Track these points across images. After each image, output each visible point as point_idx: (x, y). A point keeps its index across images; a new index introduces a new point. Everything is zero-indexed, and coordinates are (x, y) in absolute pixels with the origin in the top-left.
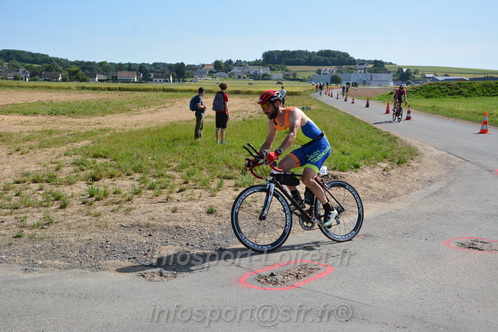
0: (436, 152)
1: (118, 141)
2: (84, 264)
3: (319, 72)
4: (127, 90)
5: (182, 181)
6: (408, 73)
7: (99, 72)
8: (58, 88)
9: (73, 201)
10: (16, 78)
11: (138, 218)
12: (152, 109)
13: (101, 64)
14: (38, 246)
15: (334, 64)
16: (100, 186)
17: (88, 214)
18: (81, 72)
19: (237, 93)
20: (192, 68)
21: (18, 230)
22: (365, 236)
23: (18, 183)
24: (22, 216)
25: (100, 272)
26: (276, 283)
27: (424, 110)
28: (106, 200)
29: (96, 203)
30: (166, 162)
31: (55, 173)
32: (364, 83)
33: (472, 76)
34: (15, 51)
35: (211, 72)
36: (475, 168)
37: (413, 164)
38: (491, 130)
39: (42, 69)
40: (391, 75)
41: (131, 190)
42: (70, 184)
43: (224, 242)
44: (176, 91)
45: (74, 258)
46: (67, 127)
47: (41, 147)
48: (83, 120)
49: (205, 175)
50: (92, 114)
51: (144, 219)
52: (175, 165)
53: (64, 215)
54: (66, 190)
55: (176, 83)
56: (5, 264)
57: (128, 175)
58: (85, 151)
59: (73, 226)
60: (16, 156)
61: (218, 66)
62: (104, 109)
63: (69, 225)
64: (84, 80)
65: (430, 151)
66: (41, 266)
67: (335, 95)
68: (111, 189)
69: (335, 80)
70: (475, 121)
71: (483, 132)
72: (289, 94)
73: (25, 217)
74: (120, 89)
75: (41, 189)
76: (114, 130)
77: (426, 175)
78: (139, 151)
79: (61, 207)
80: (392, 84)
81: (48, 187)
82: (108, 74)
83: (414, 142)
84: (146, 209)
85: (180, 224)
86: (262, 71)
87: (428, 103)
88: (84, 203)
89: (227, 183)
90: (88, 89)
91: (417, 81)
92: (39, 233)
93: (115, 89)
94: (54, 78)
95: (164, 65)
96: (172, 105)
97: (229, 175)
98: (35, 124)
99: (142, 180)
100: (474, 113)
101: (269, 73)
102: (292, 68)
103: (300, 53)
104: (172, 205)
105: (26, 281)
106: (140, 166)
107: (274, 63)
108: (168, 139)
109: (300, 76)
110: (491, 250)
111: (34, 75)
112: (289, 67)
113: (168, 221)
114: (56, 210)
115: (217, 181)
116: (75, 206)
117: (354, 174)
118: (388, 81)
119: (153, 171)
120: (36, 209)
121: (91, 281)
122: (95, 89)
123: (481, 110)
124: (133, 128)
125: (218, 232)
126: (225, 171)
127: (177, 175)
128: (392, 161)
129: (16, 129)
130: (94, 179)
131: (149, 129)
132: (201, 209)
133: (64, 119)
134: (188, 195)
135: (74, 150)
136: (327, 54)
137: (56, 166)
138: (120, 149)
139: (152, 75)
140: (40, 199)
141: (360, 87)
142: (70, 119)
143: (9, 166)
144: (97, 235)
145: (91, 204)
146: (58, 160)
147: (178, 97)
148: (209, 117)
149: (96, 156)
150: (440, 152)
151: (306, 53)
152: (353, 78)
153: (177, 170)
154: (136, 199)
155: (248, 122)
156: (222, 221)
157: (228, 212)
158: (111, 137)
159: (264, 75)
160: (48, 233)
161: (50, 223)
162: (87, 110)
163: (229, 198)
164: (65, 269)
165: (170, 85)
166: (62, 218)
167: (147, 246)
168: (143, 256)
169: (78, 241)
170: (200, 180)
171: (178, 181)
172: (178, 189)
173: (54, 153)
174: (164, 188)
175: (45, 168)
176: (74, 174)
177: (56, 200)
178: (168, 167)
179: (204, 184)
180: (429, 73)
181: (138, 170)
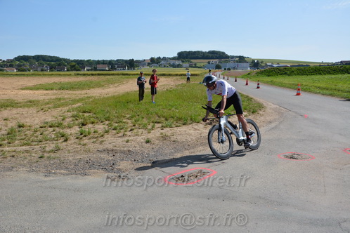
0: (273, 106)
1: (97, 103)
2: (77, 172)
3: (209, 63)
4: (102, 75)
5: (132, 125)
6: (258, 63)
7: (87, 65)
8: (64, 75)
9: (71, 137)
10: (42, 70)
11: (107, 146)
12: (116, 85)
13: (88, 61)
14: (52, 162)
15: (217, 58)
16: (86, 128)
17: (80, 144)
18: (77, 66)
19: (164, 75)
20: (137, 61)
21: (41, 153)
23: (41, 127)
24: (43, 146)
25: (86, 177)
27: (266, 83)
28: (89, 136)
29: (84, 138)
30: (123, 114)
31: (62, 122)
32: (234, 68)
33: (292, 65)
34: (42, 56)
35: (149, 64)
36: (294, 114)
37: (261, 113)
38: (302, 93)
39: (55, 64)
40: (249, 64)
41: (103, 130)
42: (70, 128)
43: (155, 158)
44: (129, 75)
45: (72, 169)
46: (69, 96)
47: (54, 107)
48: (78, 92)
49: (145, 121)
50: (83, 89)
51: (110, 147)
52: (128, 116)
53: (66, 145)
54: (68, 131)
55: (129, 70)
56: (34, 173)
57: (102, 122)
58: (78, 109)
59: (71, 151)
60: (41, 112)
61: (153, 61)
62: (89, 86)
63: (69, 150)
64: (79, 70)
65: (270, 106)
66: (54, 173)
67: (218, 75)
68: (92, 130)
69: (218, 67)
70: (294, 89)
71: (298, 94)
72: (192, 75)
73: (45, 147)
74: (99, 74)
75: (54, 131)
76: (95, 97)
77: (268, 119)
78: (108, 109)
79: (66, 140)
80: (249, 69)
81: (58, 130)
82: (91, 66)
83: (261, 100)
84: (112, 141)
85: (131, 149)
86: (177, 62)
87: (269, 79)
88: (77, 138)
89: (157, 125)
90: (81, 75)
91: (263, 67)
92: (52, 155)
93: (96, 75)
94: (62, 70)
95: (123, 60)
96: (127, 82)
97: (158, 121)
98: (51, 95)
99: (110, 125)
100: (293, 84)
101: (181, 63)
102: (194, 61)
103: (198, 52)
104: (126, 138)
105: (45, 181)
106: (109, 117)
107: (184, 58)
108: (121, 102)
109: (198, 65)
110: (302, 159)
111: (52, 68)
112: (192, 60)
113: (124, 147)
114: (62, 143)
115: (152, 124)
116: (72, 140)
118: (247, 68)
119: (116, 119)
120: (51, 142)
121: (81, 181)
122: (84, 75)
123: (296, 83)
124: (105, 96)
125: (152, 153)
126: (156, 119)
127: (129, 121)
128: (249, 111)
129: (41, 98)
130: (83, 125)
131: (114, 96)
132: (142, 141)
133: (67, 92)
134: (135, 133)
135: (72, 109)
136: (213, 52)
137: (62, 118)
138: (98, 108)
139: (116, 66)
140: (53, 136)
141: (231, 70)
142: (70, 92)
143: (37, 119)
144: (84, 156)
145: (81, 139)
146: (63, 115)
147: (130, 78)
148: (148, 88)
149: (84, 112)
150: (275, 106)
151: (202, 52)
152: (228, 65)
153: (130, 118)
154: (106, 135)
155: (169, 91)
156: (154, 147)
157: (157, 142)
158: (93, 101)
159: (179, 65)
160: (58, 155)
161: (58, 150)
162: (80, 86)
163: (158, 134)
164: (67, 175)
165: (127, 71)
166: (65, 147)
167: (112, 162)
168: (109, 167)
169: (74, 159)
170: (142, 124)
171: (130, 125)
172: (129, 129)
173: (61, 111)
174: (121, 129)
175: (57, 119)
176: (72, 122)
177: (62, 137)
178: (124, 117)
179: (144, 126)
180: (269, 63)
181: (107, 119)
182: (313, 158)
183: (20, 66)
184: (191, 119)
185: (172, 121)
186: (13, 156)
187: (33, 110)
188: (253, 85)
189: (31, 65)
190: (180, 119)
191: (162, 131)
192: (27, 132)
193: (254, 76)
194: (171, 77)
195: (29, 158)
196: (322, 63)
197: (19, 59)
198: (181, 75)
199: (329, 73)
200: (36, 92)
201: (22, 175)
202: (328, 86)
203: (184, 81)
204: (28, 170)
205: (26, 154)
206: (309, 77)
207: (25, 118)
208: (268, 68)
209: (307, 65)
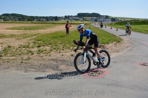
0: (127, 39)
1: (43, 37)
2: (40, 70)
3: (92, 18)
4: (43, 23)
5: (63, 47)
6: (114, 19)
7: (36, 19)
8: (26, 23)
9: (34, 53)
10: (15, 21)
11: (53, 57)
12: (50, 28)
13: (36, 17)
14: (27, 65)
15: (96, 16)
16: (42, 48)
17: (39, 56)
18: (31, 19)
20: (59, 17)
21: (22, 61)
22: (114, 62)
23: (19, 48)
24: (22, 57)
25: (45, 73)
27: (120, 28)
28: (43, 52)
29: (41, 53)
30: (57, 42)
31: (29, 45)
33: (130, 20)
34: (15, 14)
35: (64, 19)
36: (138, 43)
37: (122, 42)
39: (21, 18)
41: (49, 49)
44: (56, 23)
45: (37, 69)
46: (29, 33)
47: (24, 38)
48: (33, 31)
50: (35, 29)
51: (55, 58)
52: (59, 43)
53: (33, 57)
54: (32, 50)
55: (55, 21)
56: (20, 70)
57: (48, 45)
60: (18, 40)
61: (66, 17)
62: (38, 28)
63: (35, 59)
64: (32, 21)
65: (125, 39)
66: (29, 71)
67: (97, 24)
68: (44, 49)
69: (96, 21)
73: (23, 57)
74: (41, 23)
76: (42, 33)
77: (126, 45)
78: (49, 39)
79: (32, 54)
80: (110, 21)
81: (27, 49)
82: (38, 19)
84: (54, 55)
85: (65, 59)
86: (77, 18)
87: (121, 26)
89: (75, 48)
90: (33, 23)
92: (27, 61)
93: (40, 23)
94: (24, 20)
95: (52, 17)
96: (55, 27)
98: (21, 32)
99: (52, 47)
102: (85, 18)
103: (87, 13)
104: (61, 54)
105: (26, 75)
106: (51, 43)
107: (80, 16)
108: (56, 36)
109: (87, 19)
111: (19, 20)
112: (84, 17)
113: (61, 58)
114: (30, 55)
116: (35, 54)
117: (108, 45)
119: (54, 44)
120: (25, 55)
122: (35, 23)
123: (134, 28)
124: (46, 33)
126: (73, 44)
127: (61, 45)
128: (116, 41)
129: (17, 33)
130: (39, 47)
131: (50, 33)
132: (69, 55)
133: (28, 31)
134: (65, 51)
135: (32, 39)
137: (28, 43)
138: (44, 39)
139: (49, 19)
140: (26, 52)
142: (30, 31)
143: (16, 43)
144: (43, 62)
145: (39, 54)
146: (29, 41)
149: (38, 40)
150: (128, 39)
151: (89, 14)
152: (101, 20)
153: (61, 44)
154: (51, 52)
158: (41, 35)
159: (78, 19)
160: (29, 62)
161: (30, 59)
162: (34, 28)
164: (36, 72)
165: (54, 22)
166: (32, 57)
167: (56, 65)
168: (56, 68)
169: (38, 64)
170: (67, 47)
171: (61, 47)
172: (62, 49)
173: (27, 40)
174: (58, 49)
175: (26, 44)
176: (33, 45)
177: (30, 52)
178: (58, 43)
179: (69, 48)
180: (120, 19)
181: (50, 44)
183: (5, 18)
186: (8, 62)
187: (13, 39)
188: (114, 29)
189: (10, 18)
192: (13, 50)
194: (75, 25)
195: (16, 63)
196: (145, 19)
197: (4, 15)
200: (14, 30)
201: (13, 71)
204: (16, 69)
205: (14, 61)
206: (140, 26)
207: (11, 43)
208: (120, 21)
209: (138, 20)
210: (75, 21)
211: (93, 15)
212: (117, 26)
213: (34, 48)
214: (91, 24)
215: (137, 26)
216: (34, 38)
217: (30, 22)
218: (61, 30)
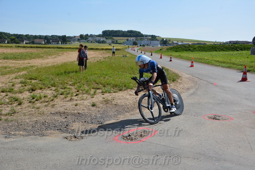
0: (187, 76)
1: (40, 72)
2: (36, 133)
3: (128, 40)
4: (40, 47)
5: (76, 90)
6: (166, 41)
7: (25, 39)
9: (24, 101)
11: (59, 109)
12: (53, 57)
13: (26, 35)
15: (134, 37)
16: (38, 92)
17: (33, 108)
18: (16, 39)
20: (70, 38)
25: (44, 137)
26: (132, 140)
27: (176, 57)
28: (41, 101)
29: (36, 102)
30: (66, 81)
31: (12, 87)
32: (148, 45)
33: (193, 43)
35: (78, 40)
37: (179, 81)
40: (159, 42)
41: (52, 95)
42: (21, 93)
43: (102, 120)
44: (63, 48)
45: (30, 130)
46: (13, 65)
48: (21, 62)
50: (25, 59)
51: (62, 110)
52: (70, 83)
53: (21, 108)
54: (20, 96)
55: (63, 45)
57: (49, 88)
59: (26, 114)
61: (82, 37)
62: (31, 57)
63: (24, 113)
64: (18, 43)
65: (184, 75)
66: (14, 135)
67: (136, 50)
68: (42, 95)
69: (135, 44)
73: (2, 110)
74: (37, 47)
75: (6, 96)
76: (37, 66)
77: (186, 86)
78: (52, 76)
79: (20, 104)
80: (159, 45)
81: (10, 94)
82: (30, 40)
83: (176, 71)
84: (61, 104)
85: (80, 112)
86: (102, 39)
87: (177, 54)
88: (30, 102)
89: (98, 91)
90: (21, 47)
92: (10, 118)
93: (34, 47)
94: (3, 42)
95: (57, 36)
96: (63, 54)
97: (98, 87)
99: (56, 90)
100: (197, 58)
101: (105, 40)
102: (115, 38)
103: (119, 31)
104: (74, 103)
105: (7, 143)
106: (54, 83)
107: (107, 35)
108: (64, 71)
109: (119, 42)
110: (223, 119)
112: (114, 38)
113: (74, 110)
114: (16, 106)
115: (93, 90)
116: (26, 104)
119: (61, 86)
120: (6, 106)
121: (40, 142)
122: (24, 47)
123: (199, 57)
124: (46, 65)
125: (99, 115)
126: (96, 86)
127: (73, 87)
128: (170, 80)
130: (33, 90)
131: (54, 66)
132: (89, 104)
133: (11, 61)
134: (80, 97)
135: (19, 76)
136: (131, 32)
137: (12, 84)
138: (42, 75)
139: (51, 41)
140: (7, 101)
141: (146, 47)
142: (14, 61)
144: (40, 118)
145: (34, 103)
146: (12, 81)
147: (64, 51)
149: (30, 79)
150: (189, 76)
151: (122, 31)
152: (143, 43)
153: (73, 85)
154: (56, 100)
155: (99, 62)
156: (99, 110)
157: (102, 105)
158: (37, 70)
159: (103, 41)
160: (14, 118)
161: (15, 112)
162: (22, 57)
163: (101, 99)
164: (26, 136)
165: (60, 45)
166: (20, 110)
167: (65, 123)
168: (64, 128)
169: (30, 121)
170: (85, 90)
171: (74, 90)
172: (75, 94)
173: (9, 78)
174: (68, 94)
175: (7, 85)
176: (22, 88)
177: (15, 101)
178: (67, 83)
179: (87, 92)
180: (175, 41)
181: (53, 85)
182: (232, 119)
184: (125, 86)
185: (109, 87)
188: (166, 59)
190: (116, 86)
191: (103, 96)
193: (165, 52)
196: (216, 42)
198: (106, 49)
199: (223, 50)
202: (225, 60)
203: (110, 54)
206: (208, 53)
208: (175, 45)
209: (204, 44)
210: (97, 44)
211: (129, 34)
212: (171, 53)
213: (23, 94)
214: (126, 50)
215: (204, 53)
216: (23, 75)
217: (14, 45)
218: (73, 60)
